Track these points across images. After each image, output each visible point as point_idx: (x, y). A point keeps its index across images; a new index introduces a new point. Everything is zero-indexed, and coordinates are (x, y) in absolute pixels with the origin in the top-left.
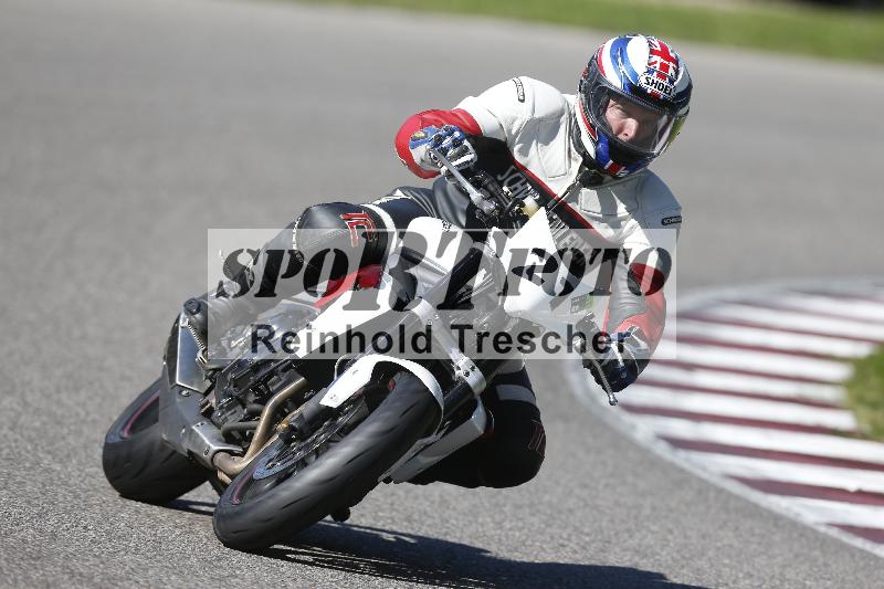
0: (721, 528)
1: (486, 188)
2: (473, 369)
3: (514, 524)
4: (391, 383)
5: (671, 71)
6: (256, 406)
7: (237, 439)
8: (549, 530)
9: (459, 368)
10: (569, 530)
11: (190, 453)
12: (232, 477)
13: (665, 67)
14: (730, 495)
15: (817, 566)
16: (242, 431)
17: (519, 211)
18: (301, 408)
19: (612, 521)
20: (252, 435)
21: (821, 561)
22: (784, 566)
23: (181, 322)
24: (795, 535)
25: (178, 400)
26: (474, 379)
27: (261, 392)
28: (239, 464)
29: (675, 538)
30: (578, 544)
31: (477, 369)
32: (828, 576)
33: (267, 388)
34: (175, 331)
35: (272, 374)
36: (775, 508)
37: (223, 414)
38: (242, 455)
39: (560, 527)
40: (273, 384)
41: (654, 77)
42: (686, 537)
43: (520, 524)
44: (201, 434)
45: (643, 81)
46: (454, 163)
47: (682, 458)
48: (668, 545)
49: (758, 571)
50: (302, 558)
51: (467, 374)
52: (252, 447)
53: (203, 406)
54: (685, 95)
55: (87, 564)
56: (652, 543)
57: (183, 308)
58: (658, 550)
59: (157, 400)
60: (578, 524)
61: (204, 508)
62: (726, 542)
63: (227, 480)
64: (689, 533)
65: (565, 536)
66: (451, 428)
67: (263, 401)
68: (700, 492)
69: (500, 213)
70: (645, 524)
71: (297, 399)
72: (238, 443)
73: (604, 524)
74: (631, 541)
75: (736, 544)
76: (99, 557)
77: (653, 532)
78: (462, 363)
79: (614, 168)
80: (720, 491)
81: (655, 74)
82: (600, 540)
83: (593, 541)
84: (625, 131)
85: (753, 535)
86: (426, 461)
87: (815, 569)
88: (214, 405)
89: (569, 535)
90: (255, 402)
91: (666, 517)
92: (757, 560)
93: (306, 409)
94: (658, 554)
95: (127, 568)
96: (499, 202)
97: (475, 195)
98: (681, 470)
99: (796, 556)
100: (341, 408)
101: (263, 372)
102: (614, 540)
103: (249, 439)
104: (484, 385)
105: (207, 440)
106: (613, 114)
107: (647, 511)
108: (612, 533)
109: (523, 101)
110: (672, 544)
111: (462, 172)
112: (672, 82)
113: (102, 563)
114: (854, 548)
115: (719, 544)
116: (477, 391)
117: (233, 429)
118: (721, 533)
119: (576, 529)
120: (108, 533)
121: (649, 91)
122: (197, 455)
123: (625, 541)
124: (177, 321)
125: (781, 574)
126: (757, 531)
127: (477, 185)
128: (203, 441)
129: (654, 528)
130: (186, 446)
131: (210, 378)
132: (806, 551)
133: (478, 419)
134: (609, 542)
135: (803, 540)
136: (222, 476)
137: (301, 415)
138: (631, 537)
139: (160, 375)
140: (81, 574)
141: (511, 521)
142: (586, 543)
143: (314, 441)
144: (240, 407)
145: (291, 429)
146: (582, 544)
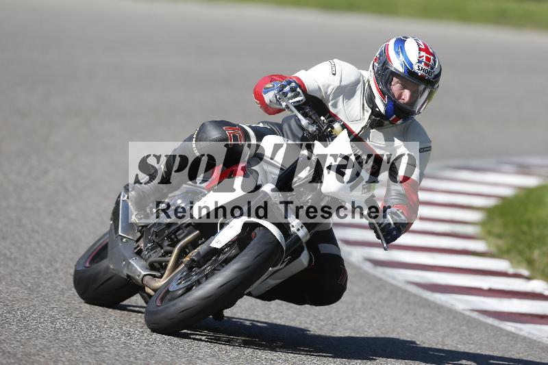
0: (405, 314)
1: (310, 117)
2: (302, 227)
3: (277, 315)
4: (253, 234)
5: (432, 61)
6: (169, 248)
7: (157, 268)
8: (298, 318)
9: (293, 226)
10: (311, 318)
11: (128, 276)
12: (155, 290)
13: (428, 59)
14: (411, 294)
15: (465, 336)
16: (160, 263)
17: (331, 132)
18: (199, 248)
19: (337, 312)
20: (166, 265)
21: (467, 332)
22: (444, 336)
23: (122, 197)
24: (451, 317)
25: (120, 245)
26: (302, 233)
27: (172, 240)
28: (159, 283)
29: (377, 321)
30: (317, 326)
31: (304, 228)
32: (472, 342)
33: (176, 237)
34: (118, 203)
35: (179, 229)
36: (438, 302)
37: (149, 252)
38: (161, 277)
39: (305, 316)
40: (180, 235)
41: (422, 65)
42: (383, 321)
43: (281, 315)
44: (135, 265)
45: (416, 68)
46: (291, 101)
47: (380, 272)
48: (372, 325)
49: (428, 340)
50: (198, 337)
51: (298, 230)
52: (167, 273)
53: (135, 248)
54: (438, 76)
55: (13, 346)
56: (363, 324)
57: (123, 189)
58: (366, 329)
59: (107, 244)
60: (316, 315)
61: (137, 309)
62: (408, 323)
63: (152, 293)
64: (385, 318)
65: (309, 322)
66: (290, 262)
67: (173, 245)
68: (392, 292)
69: (319, 132)
70: (358, 313)
71: (194, 244)
72: (158, 270)
73: (333, 313)
74: (349, 324)
75: (414, 324)
76: (20, 341)
77: (363, 318)
78: (295, 223)
79: (396, 120)
80: (404, 291)
81: (423, 63)
82: (330, 324)
83: (326, 325)
84: (403, 97)
85: (425, 318)
86: (273, 282)
87: (464, 338)
88: (142, 248)
89: (311, 321)
90: (168, 245)
91: (371, 308)
92: (427, 333)
93: (202, 249)
94: (367, 331)
95: (38, 348)
96: (318, 126)
97: (304, 122)
98: (380, 280)
99: (452, 330)
100: (222, 249)
101: (173, 228)
102: (339, 324)
103: (164, 268)
104: (308, 237)
105: (139, 269)
106: (396, 87)
107: (359, 305)
108: (338, 319)
109: (334, 74)
110: (375, 325)
111: (295, 107)
112: (432, 68)
113: (22, 345)
114: (488, 324)
115: (403, 324)
116: (304, 240)
117: (155, 262)
118: (404, 317)
119: (315, 317)
120: (25, 326)
121: (419, 74)
122: (133, 278)
123: (346, 324)
124: (119, 197)
125: (443, 341)
126: (427, 315)
127: (305, 115)
128: (136, 269)
129: (364, 315)
130: (125, 272)
131: (140, 231)
132: (457, 327)
133: (304, 258)
134: (336, 325)
135: (456, 320)
136: (148, 290)
137: (199, 253)
138: (349, 321)
139: (108, 229)
140: (9, 352)
141: (275, 313)
142: (321, 326)
143: (205, 269)
144: (159, 248)
145: (192, 260)
146: (319, 326)
